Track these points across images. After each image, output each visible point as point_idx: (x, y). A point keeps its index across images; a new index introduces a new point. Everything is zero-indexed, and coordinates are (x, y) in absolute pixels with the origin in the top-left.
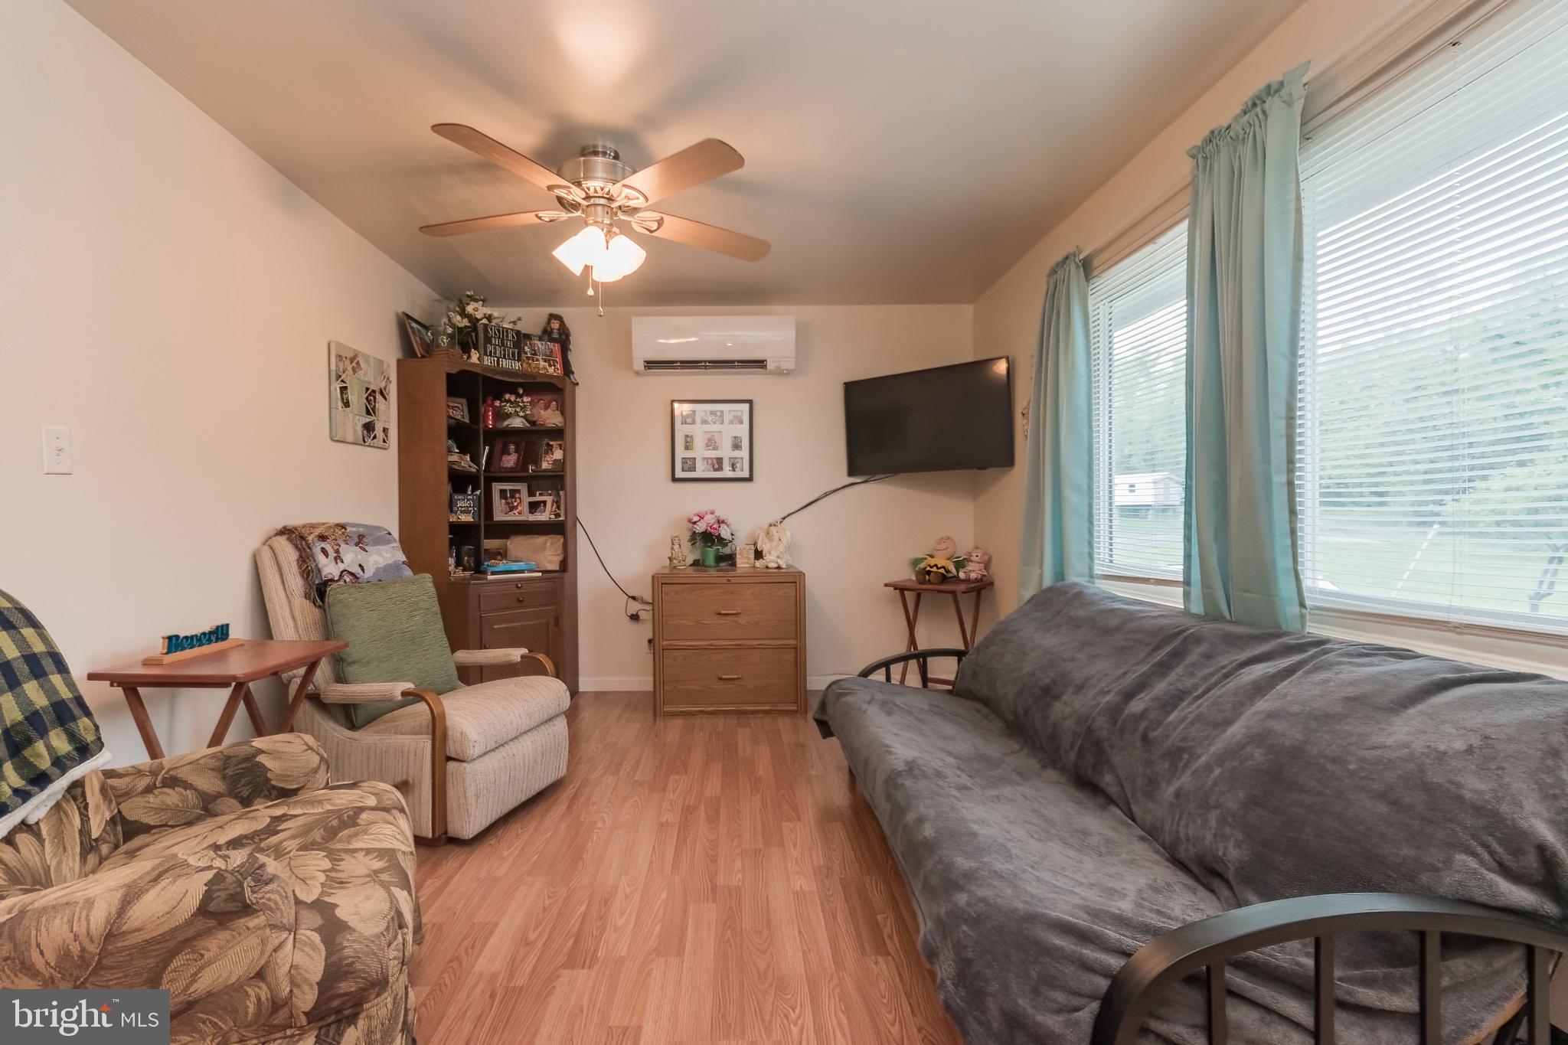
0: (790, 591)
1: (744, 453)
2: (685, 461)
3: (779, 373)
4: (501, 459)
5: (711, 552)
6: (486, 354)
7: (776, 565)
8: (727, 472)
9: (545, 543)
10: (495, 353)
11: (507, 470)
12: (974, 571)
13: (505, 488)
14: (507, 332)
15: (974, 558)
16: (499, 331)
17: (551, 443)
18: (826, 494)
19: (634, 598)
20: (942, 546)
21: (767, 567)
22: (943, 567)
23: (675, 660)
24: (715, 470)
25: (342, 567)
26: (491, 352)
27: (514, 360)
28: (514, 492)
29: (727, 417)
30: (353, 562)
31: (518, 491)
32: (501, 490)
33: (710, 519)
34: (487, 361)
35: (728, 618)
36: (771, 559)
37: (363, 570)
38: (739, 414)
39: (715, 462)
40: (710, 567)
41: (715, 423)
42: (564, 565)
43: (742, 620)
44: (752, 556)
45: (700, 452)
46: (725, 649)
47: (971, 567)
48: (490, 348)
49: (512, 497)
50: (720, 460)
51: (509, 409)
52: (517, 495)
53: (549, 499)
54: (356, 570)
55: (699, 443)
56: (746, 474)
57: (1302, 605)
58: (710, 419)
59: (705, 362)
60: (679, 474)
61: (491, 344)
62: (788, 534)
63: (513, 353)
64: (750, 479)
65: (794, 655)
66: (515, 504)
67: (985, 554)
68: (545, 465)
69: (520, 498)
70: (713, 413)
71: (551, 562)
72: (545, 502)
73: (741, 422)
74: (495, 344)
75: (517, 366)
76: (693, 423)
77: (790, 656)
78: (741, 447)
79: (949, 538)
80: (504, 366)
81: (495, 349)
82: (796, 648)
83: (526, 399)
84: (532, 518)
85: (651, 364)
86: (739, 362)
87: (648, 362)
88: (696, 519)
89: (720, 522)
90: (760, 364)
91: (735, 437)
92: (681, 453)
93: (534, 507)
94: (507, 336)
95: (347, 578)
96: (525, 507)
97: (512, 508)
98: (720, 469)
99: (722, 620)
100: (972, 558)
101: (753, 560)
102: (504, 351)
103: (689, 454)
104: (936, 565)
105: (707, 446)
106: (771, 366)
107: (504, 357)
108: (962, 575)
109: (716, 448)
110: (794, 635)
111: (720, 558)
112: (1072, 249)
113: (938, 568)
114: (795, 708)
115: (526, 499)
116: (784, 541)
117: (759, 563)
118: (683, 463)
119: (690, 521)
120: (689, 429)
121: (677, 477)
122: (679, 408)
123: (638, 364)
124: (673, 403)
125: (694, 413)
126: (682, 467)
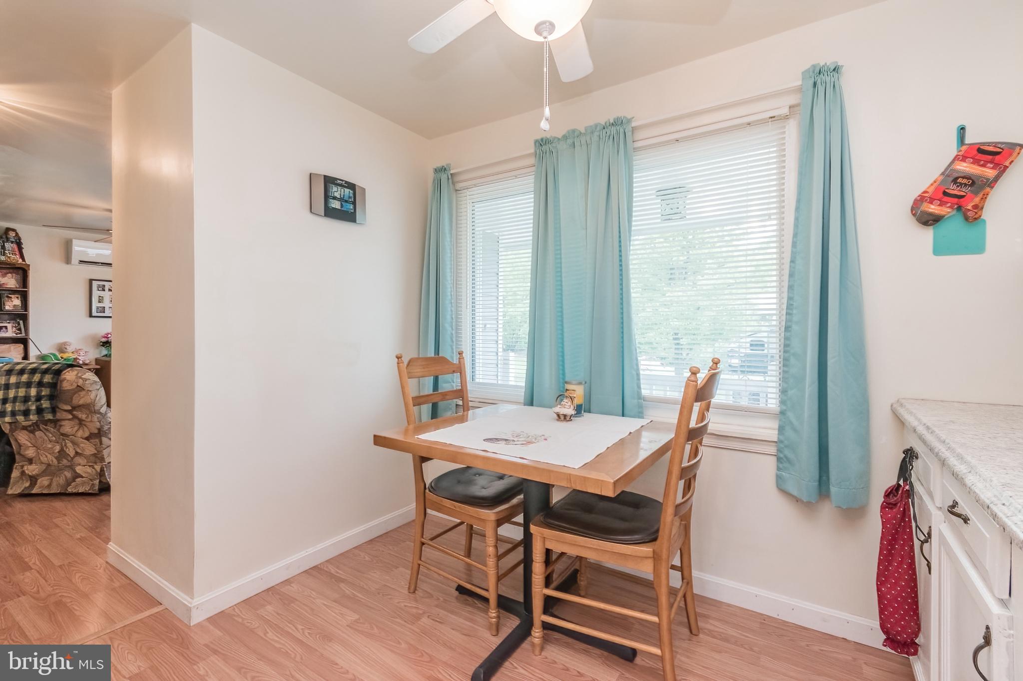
2: (98, 308)
9: (10, 348)
17: (10, 296)
45: (107, 304)
53: (9, 325)
55: (107, 300)
60: (94, 313)
68: (7, 308)
71: (16, 358)
72: (6, 327)
76: (104, 290)
87: (81, 261)
92: (95, 304)
103: (101, 305)
105: (111, 301)
119: (105, 337)
120: (102, 293)
121: (93, 315)
122: (95, 284)
123: (75, 259)
124: (91, 281)
125: (104, 286)
126: (97, 311)
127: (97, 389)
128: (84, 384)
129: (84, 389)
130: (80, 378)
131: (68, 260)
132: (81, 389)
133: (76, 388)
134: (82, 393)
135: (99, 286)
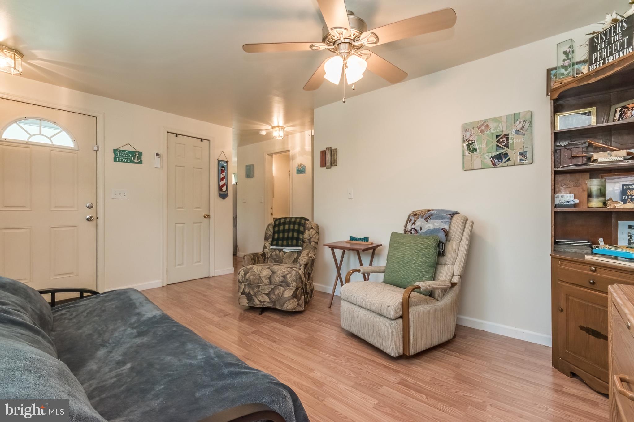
6: (591, 64)
10: (601, 57)
25: (413, 227)
26: (596, 59)
27: (623, 49)
30: (418, 226)
34: (593, 68)
37: (421, 230)
48: (595, 56)
54: (418, 229)
61: (597, 51)
63: (622, 44)
74: (601, 49)
80: (609, 62)
81: (601, 52)
94: (615, 32)
95: (413, 232)
102: (611, 48)
107: (611, 55)
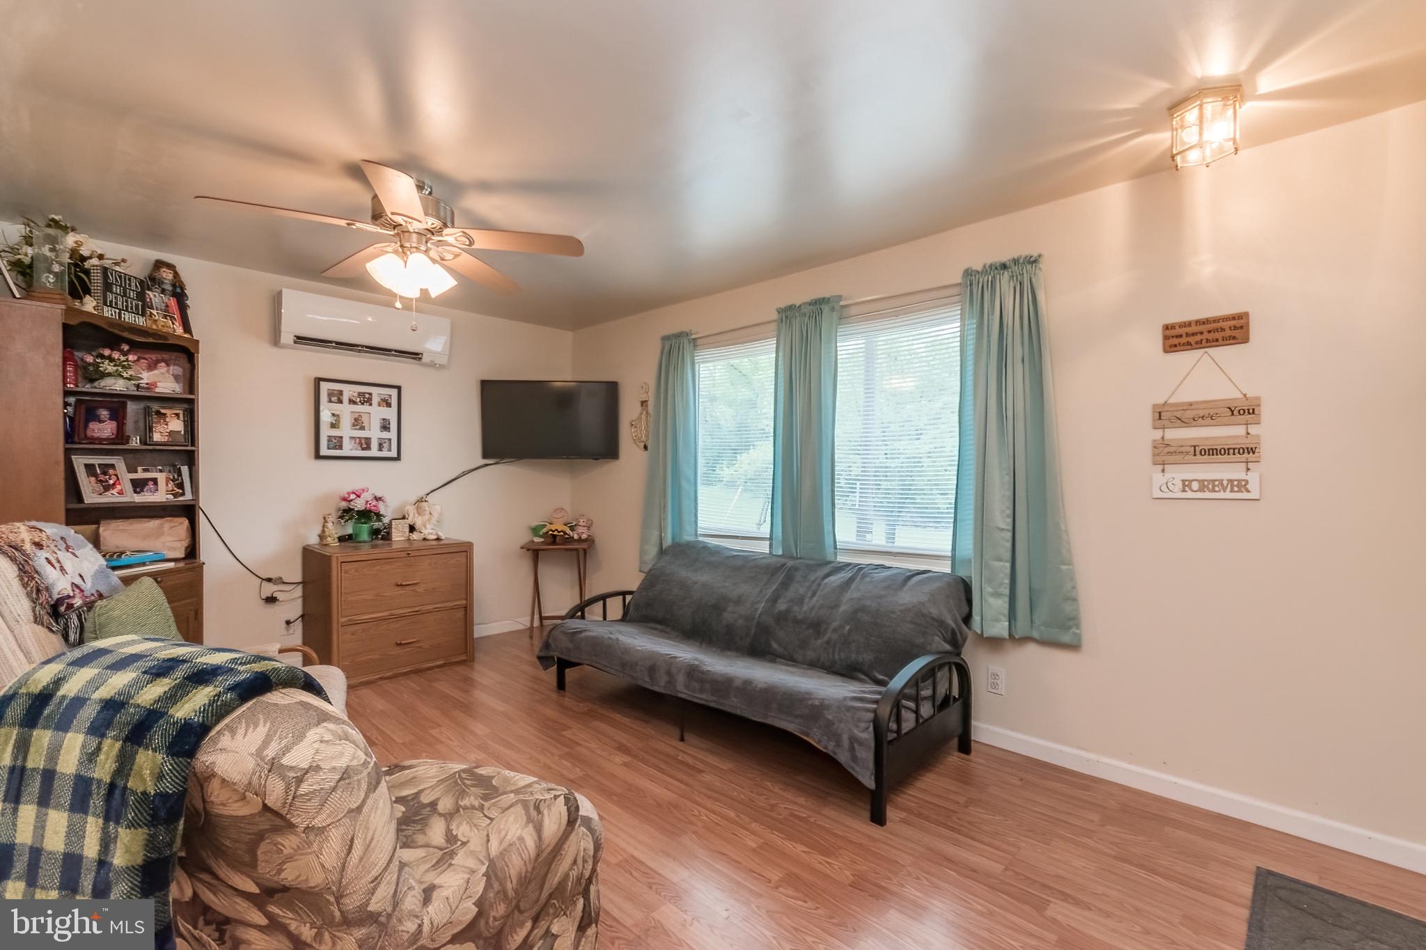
0: (461, 559)
1: (393, 435)
2: (330, 438)
3: (432, 365)
4: (86, 427)
5: (365, 528)
6: (105, 304)
7: (435, 537)
8: (374, 452)
9: (161, 527)
10: (116, 304)
11: (100, 441)
12: (582, 532)
13: (91, 462)
14: (130, 280)
15: (581, 523)
16: (120, 277)
17: (163, 411)
18: (464, 474)
19: (269, 580)
20: (560, 515)
21: (425, 539)
22: (562, 531)
23: (353, 634)
24: (363, 449)
25: (68, 579)
26: (111, 302)
27: (138, 314)
28: (106, 468)
29: (375, 400)
30: (73, 572)
31: (112, 466)
32: (86, 466)
33: (367, 496)
34: (108, 312)
35: (407, 588)
36: (429, 531)
37: (84, 581)
38: (387, 397)
39: (363, 441)
40: (365, 542)
41: (363, 404)
42: (192, 552)
43: (420, 589)
44: (407, 530)
45: (346, 431)
46: (402, 616)
47: (580, 530)
48: (110, 297)
49: (105, 473)
50: (368, 441)
51: (108, 367)
52: (111, 471)
53: (161, 477)
54: (79, 581)
55: (346, 422)
56: (394, 454)
57: (836, 548)
58: (358, 400)
59: (362, 346)
60: (324, 451)
61: (112, 293)
62: (438, 508)
63: (137, 306)
64: (398, 458)
65: (463, 613)
66: (111, 482)
67: (588, 520)
68: (157, 437)
69: (116, 475)
70: (363, 394)
71: (174, 549)
72: (155, 481)
73: (389, 405)
74: (116, 293)
75: (141, 321)
76: (340, 401)
77: (460, 614)
78: (389, 428)
79: (563, 509)
80: (127, 320)
81: (116, 298)
82: (466, 607)
83: (131, 357)
84: (138, 499)
85: (300, 339)
86: (396, 351)
87: (298, 338)
88: (353, 496)
89: (378, 499)
90: (416, 356)
91: (384, 419)
92: (325, 432)
93: (139, 486)
94: (130, 285)
95: (77, 592)
96: (128, 487)
97: (107, 488)
98: (368, 448)
99: (401, 591)
100: (580, 524)
101: (407, 533)
102: (127, 301)
103: (335, 433)
104: (557, 530)
105: (354, 425)
106: (425, 359)
107: (127, 310)
108: (576, 537)
109: (362, 428)
110: (464, 596)
111: (375, 533)
112: (686, 329)
113: (559, 532)
114: (465, 658)
115: (126, 477)
116: (436, 515)
117: (415, 536)
118: (329, 441)
119: (345, 499)
120: (337, 407)
121: (321, 454)
122: (325, 387)
123: (287, 338)
124: (318, 381)
125: (341, 393)
126: (328, 445)
127: (351, 811)
128: (293, 799)
129: (291, 826)
130: (274, 766)
131: (275, 339)
132: (278, 822)
133: (260, 814)
134: (289, 842)
135: (331, 394)
